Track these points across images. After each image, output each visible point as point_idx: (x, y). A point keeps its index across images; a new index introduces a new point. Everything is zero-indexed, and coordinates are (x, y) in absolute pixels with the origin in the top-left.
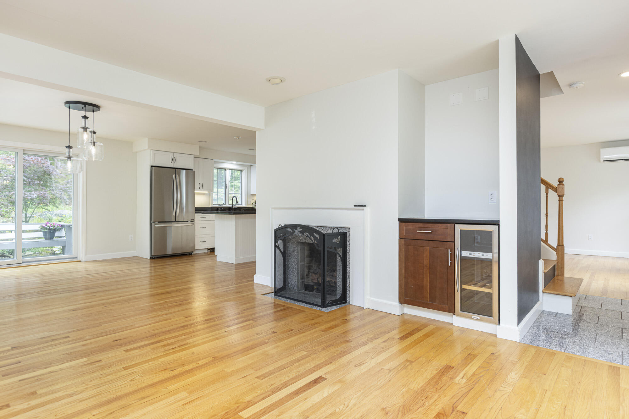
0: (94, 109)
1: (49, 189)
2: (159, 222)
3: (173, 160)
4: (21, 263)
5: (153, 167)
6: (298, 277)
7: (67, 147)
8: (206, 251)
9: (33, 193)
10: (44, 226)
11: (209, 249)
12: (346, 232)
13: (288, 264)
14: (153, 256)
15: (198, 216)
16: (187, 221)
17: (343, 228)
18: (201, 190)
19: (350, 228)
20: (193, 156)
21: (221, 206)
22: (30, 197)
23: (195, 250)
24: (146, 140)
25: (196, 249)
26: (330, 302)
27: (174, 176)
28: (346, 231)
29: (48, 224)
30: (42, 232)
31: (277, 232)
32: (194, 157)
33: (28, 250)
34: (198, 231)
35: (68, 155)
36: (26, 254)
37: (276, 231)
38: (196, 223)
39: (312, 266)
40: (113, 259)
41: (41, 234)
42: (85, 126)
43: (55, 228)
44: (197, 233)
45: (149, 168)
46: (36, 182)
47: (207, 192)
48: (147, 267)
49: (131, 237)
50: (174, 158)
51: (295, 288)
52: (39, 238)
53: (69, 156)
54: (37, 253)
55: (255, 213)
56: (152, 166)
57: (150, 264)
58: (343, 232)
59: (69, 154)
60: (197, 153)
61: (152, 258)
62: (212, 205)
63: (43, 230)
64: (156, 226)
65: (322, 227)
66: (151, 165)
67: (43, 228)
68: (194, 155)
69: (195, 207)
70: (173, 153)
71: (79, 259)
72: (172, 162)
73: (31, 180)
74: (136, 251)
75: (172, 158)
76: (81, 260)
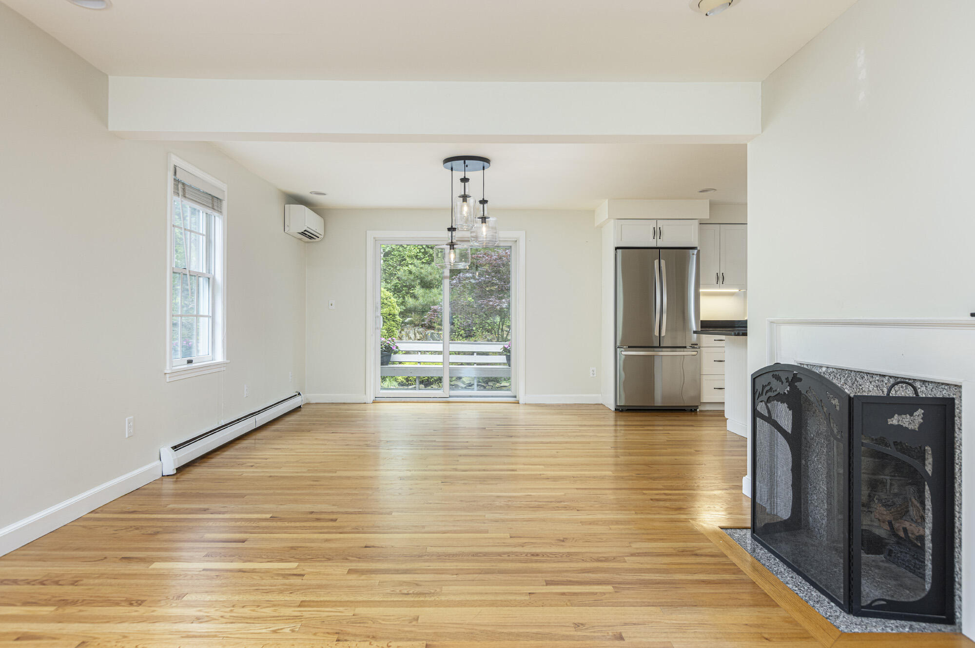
0: (485, 166)
2: (631, 347)
3: (657, 233)
4: (449, 397)
5: (620, 250)
6: (829, 504)
7: (449, 229)
10: (506, 347)
12: (953, 399)
13: (806, 463)
14: (619, 406)
15: (707, 340)
16: (685, 347)
17: (943, 384)
18: (718, 288)
19: (960, 387)
20: (696, 222)
23: (701, 403)
24: (606, 202)
26: (876, 603)
27: (656, 262)
28: (952, 396)
30: (505, 356)
31: (757, 380)
32: (700, 224)
33: (505, 380)
34: (708, 366)
35: (450, 241)
36: (502, 385)
37: (754, 379)
38: (704, 350)
39: (883, 483)
40: (563, 404)
41: (503, 359)
42: (465, 194)
44: (704, 370)
45: (612, 252)
47: (736, 290)
48: (609, 426)
49: (593, 371)
50: (658, 229)
51: (822, 531)
52: (500, 364)
53: (452, 242)
55: (745, 334)
56: (617, 248)
57: (616, 421)
58: (944, 399)
59: (452, 240)
60: (705, 215)
61: (619, 410)
63: (505, 353)
64: (626, 353)
65: (884, 376)
66: (616, 246)
67: (505, 350)
68: (700, 220)
69: (701, 319)
70: (656, 221)
71: (517, 399)
72: (655, 237)
73: (504, 282)
74: (600, 395)
75: (655, 229)
76: (520, 402)
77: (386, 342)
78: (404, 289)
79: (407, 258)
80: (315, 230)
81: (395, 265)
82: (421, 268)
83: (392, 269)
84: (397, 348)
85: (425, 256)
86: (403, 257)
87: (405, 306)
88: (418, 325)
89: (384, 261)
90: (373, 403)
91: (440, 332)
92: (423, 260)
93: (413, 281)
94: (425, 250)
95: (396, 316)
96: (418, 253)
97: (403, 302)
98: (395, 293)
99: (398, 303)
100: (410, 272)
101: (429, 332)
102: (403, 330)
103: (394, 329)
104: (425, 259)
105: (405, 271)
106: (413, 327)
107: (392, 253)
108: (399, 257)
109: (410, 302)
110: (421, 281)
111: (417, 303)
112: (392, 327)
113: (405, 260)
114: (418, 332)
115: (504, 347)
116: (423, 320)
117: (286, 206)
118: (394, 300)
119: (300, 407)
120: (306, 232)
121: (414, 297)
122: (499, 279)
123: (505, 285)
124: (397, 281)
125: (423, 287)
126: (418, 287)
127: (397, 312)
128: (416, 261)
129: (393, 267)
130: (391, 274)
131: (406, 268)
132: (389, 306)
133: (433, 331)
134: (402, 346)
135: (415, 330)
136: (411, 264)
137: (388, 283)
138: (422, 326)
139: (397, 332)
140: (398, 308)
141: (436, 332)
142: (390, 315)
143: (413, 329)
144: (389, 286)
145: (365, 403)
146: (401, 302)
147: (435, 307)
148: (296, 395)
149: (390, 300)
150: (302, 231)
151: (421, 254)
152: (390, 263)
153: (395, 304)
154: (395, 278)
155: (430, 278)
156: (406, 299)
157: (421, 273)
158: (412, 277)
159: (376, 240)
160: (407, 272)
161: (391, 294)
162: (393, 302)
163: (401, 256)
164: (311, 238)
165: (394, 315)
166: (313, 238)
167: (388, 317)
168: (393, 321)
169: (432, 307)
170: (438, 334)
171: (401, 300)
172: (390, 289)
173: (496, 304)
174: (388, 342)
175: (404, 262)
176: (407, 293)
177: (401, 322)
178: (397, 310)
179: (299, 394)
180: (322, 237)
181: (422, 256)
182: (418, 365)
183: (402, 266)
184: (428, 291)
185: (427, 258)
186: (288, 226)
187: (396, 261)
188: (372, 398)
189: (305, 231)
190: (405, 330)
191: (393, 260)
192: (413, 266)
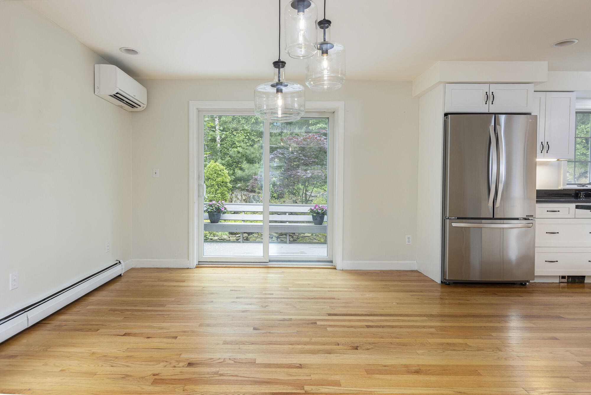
1: (325, 167)
2: (458, 218)
3: (490, 98)
4: (268, 262)
5: (449, 116)
8: (557, 281)
9: (308, 172)
10: (313, 209)
11: (563, 277)
14: (448, 280)
15: (542, 209)
16: (518, 219)
18: (544, 157)
21: (585, 188)
22: (305, 177)
23: (534, 277)
24: (437, 65)
25: (535, 275)
27: (491, 128)
29: (317, 207)
34: (541, 239)
38: (538, 223)
40: (381, 271)
41: (310, 218)
43: (323, 211)
44: (538, 242)
45: (441, 117)
46: (311, 161)
49: (409, 238)
50: (491, 93)
52: (308, 222)
54: (314, 235)
56: (446, 115)
61: (445, 283)
62: (563, 185)
63: (312, 214)
64: (454, 225)
66: (445, 112)
67: (312, 211)
70: (489, 85)
71: (334, 264)
72: (488, 102)
73: (308, 158)
74: (415, 262)
75: (488, 94)
76: (337, 268)
77: (216, 204)
78: (234, 164)
79: (236, 142)
80: (133, 96)
81: (228, 147)
82: (246, 149)
83: (226, 150)
84: (225, 209)
85: (249, 141)
86: (234, 142)
87: (234, 176)
88: (244, 190)
89: (221, 145)
90: (196, 267)
91: (259, 195)
92: (248, 144)
93: (240, 158)
94: (249, 137)
95: (228, 184)
96: (244, 139)
97: (233, 173)
98: (228, 167)
99: (229, 174)
100: (239, 152)
101: (252, 195)
102: (233, 193)
103: (226, 192)
104: (249, 143)
105: (234, 151)
106: (240, 191)
107: (226, 139)
108: (231, 142)
109: (239, 173)
110: (246, 158)
111: (244, 174)
112: (225, 192)
113: (235, 144)
114: (244, 195)
115: (311, 209)
116: (247, 186)
117: (96, 65)
118: (226, 171)
119: (120, 275)
120: (118, 95)
121: (241, 169)
122: (304, 156)
123: (309, 160)
124: (229, 159)
125: (248, 163)
126: (245, 162)
127: (228, 181)
128: (242, 144)
129: (226, 148)
130: (225, 154)
131: (236, 150)
132: (222, 176)
133: (254, 194)
134: (230, 207)
135: (241, 193)
136: (240, 147)
137: (222, 159)
138: (247, 190)
139: (228, 196)
140: (229, 177)
141: (256, 194)
142: (223, 182)
143: (240, 192)
144: (223, 162)
145: (188, 268)
146: (232, 173)
147: (256, 177)
148: (116, 264)
149: (223, 172)
150: (114, 93)
151: (246, 140)
152: (225, 146)
153: (227, 175)
154: (228, 156)
155: (253, 156)
156: (236, 171)
157: (246, 152)
158: (240, 155)
159: (199, 111)
160: (236, 153)
161: (225, 167)
162: (225, 173)
163: (233, 141)
164: (133, 106)
165: (226, 183)
166: (135, 107)
167: (222, 184)
168: (226, 187)
169: (254, 177)
170: (257, 196)
171: (231, 172)
172: (225, 164)
173: (302, 175)
174: (218, 204)
175: (234, 145)
176: (236, 167)
177: (231, 187)
178: (228, 179)
179: (120, 262)
180: (145, 106)
181: (247, 141)
182: (243, 223)
183: (233, 148)
184: (251, 165)
185: (251, 143)
186: (98, 88)
187: (229, 145)
188: (196, 263)
189: (117, 93)
190: (235, 193)
191: (227, 144)
192: (240, 148)
